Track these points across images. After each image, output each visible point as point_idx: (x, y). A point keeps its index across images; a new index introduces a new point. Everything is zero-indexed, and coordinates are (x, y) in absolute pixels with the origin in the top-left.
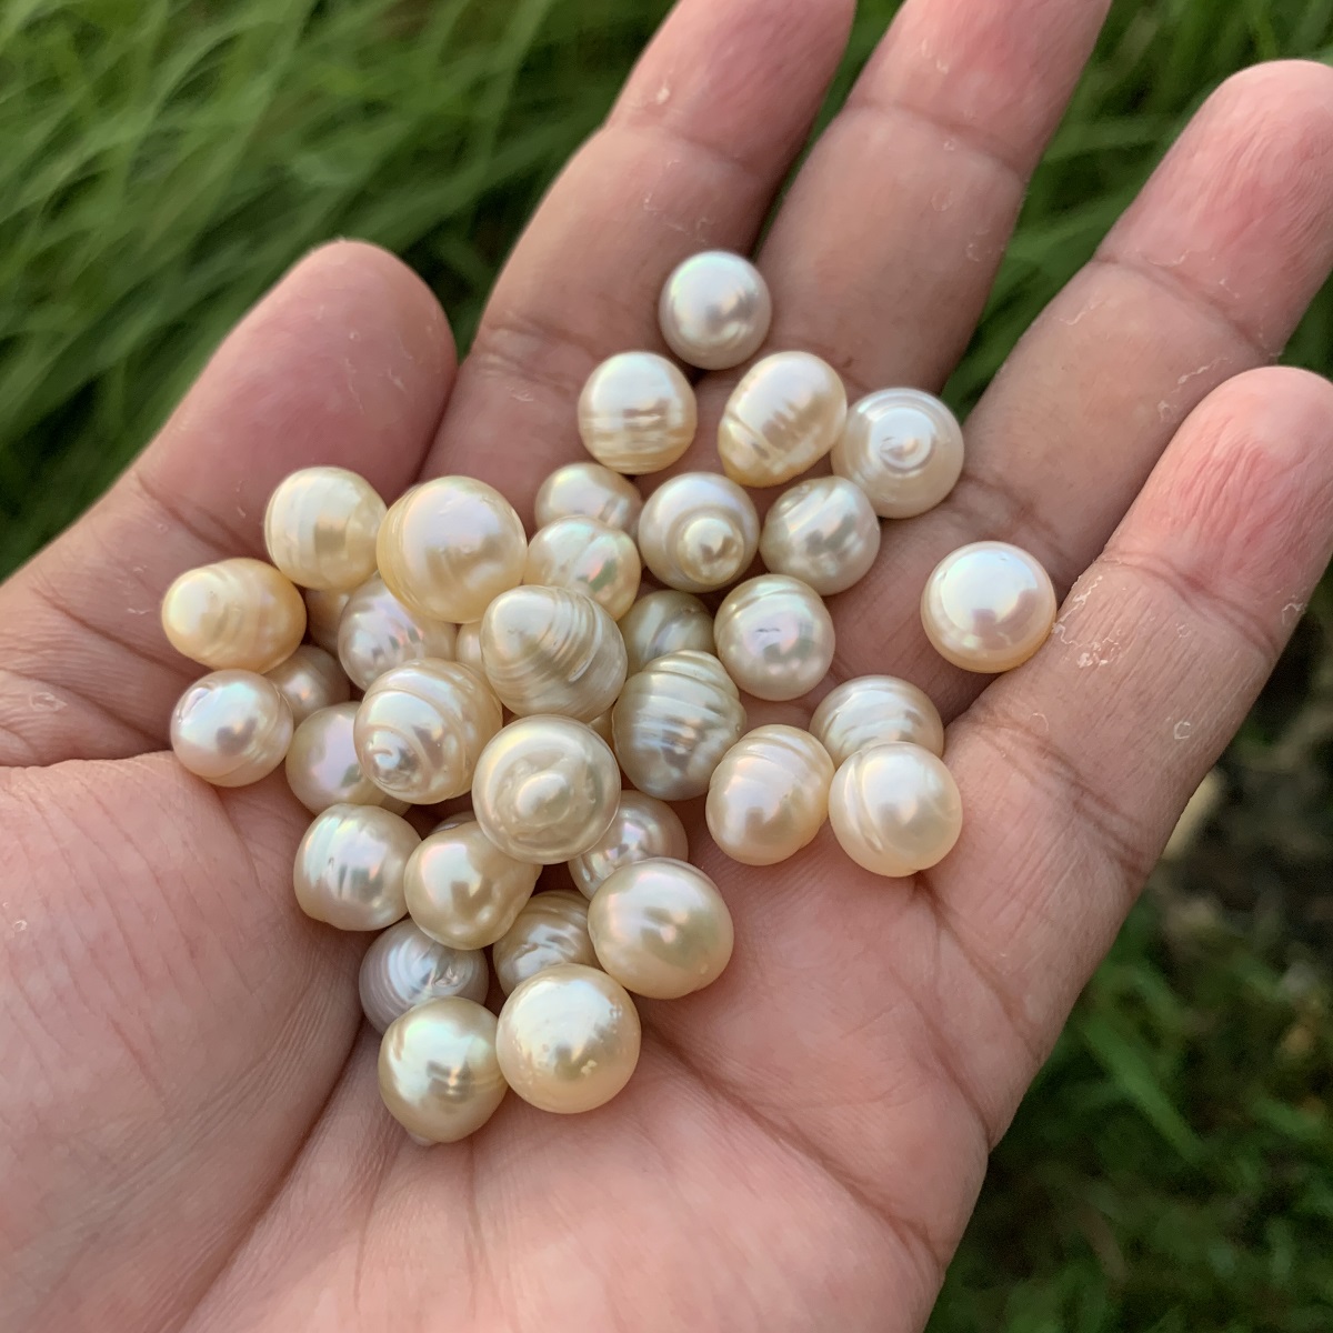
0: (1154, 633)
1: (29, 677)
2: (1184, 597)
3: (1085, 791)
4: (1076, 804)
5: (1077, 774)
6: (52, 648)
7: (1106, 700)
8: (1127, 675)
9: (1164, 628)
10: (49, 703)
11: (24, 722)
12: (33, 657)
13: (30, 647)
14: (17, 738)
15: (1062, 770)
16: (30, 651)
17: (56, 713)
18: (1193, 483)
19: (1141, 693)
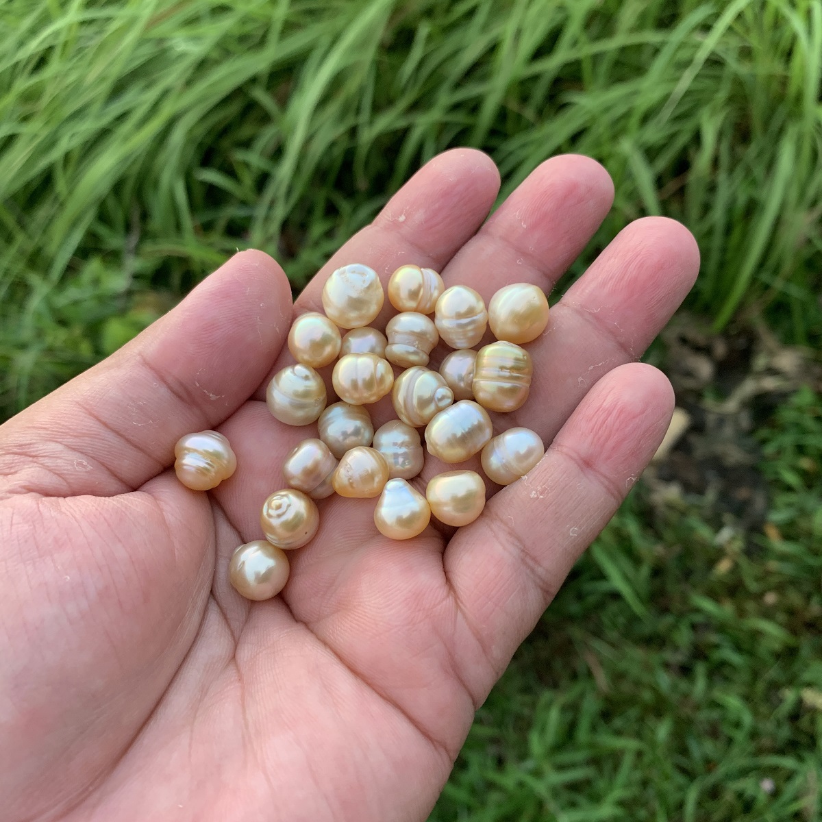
0: (566, 486)
2: (582, 469)
3: (527, 554)
4: (523, 561)
5: (525, 547)
7: (540, 514)
8: (551, 504)
9: (571, 484)
10: (84, 466)
11: (71, 475)
14: (64, 482)
15: (518, 544)
17: (87, 472)
18: (593, 418)
19: (557, 513)
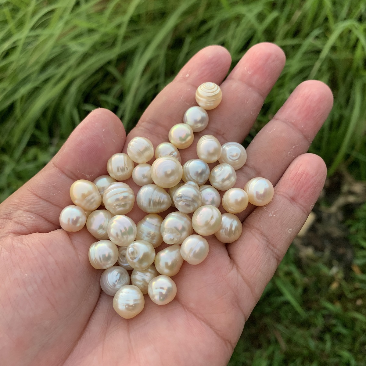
0: (285, 210)
1: (27, 211)
2: (291, 202)
3: (269, 243)
6: (33, 204)
8: (279, 219)
9: (287, 209)
10: (32, 218)
11: (26, 223)
12: (28, 206)
13: (27, 204)
14: (24, 227)
16: (27, 205)
17: (33, 220)
18: (294, 178)
19: (282, 223)
